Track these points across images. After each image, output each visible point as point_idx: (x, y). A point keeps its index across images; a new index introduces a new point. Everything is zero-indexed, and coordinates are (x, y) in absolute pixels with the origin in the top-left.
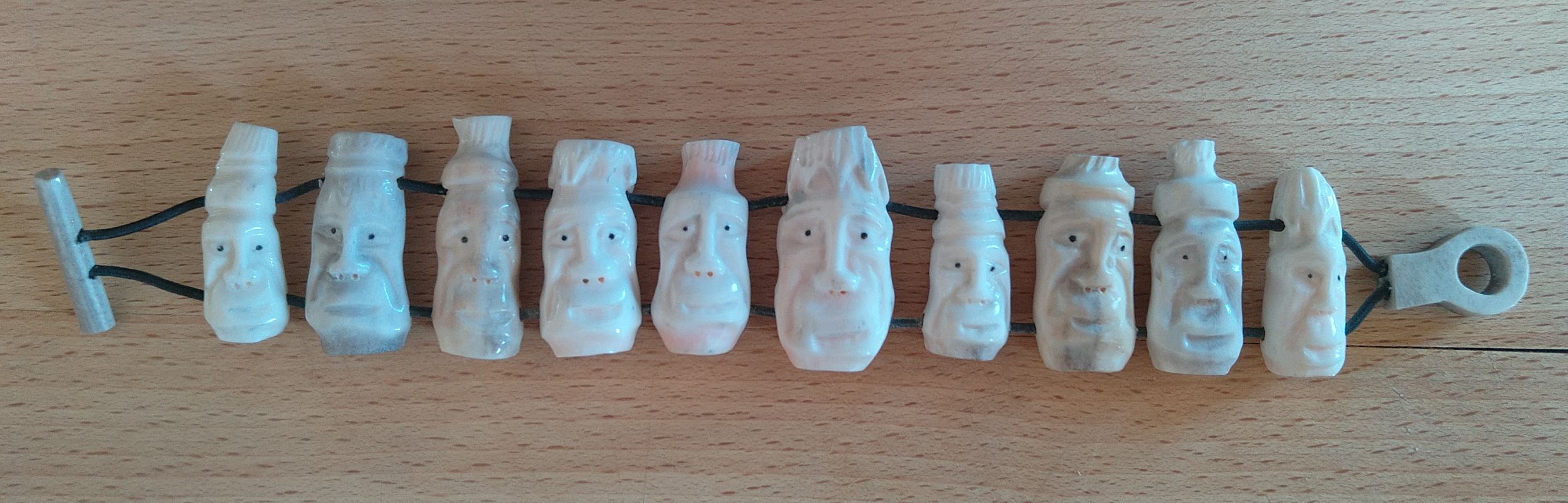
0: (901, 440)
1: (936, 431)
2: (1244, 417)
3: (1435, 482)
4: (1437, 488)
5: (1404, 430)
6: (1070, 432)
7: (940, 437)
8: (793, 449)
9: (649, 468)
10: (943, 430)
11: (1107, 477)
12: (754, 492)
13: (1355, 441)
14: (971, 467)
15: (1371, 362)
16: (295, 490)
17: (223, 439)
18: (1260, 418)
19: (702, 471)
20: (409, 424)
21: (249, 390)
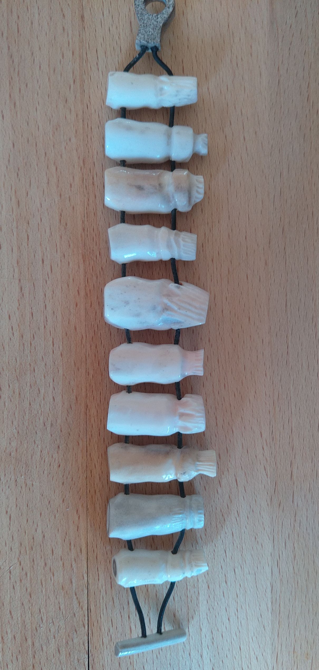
0: (37, 395)
1: (42, 411)
2: (54, 550)
3: (27, 638)
4: (24, 639)
5: (50, 622)
6: (43, 472)
7: (39, 413)
8: (31, 346)
9: (20, 280)
10: (43, 414)
11: (24, 490)
12: (11, 329)
13: (45, 600)
14: (26, 428)
15: (81, 605)
16: (5, 119)
17: (27, 86)
18: (53, 557)
19: (19, 305)
20: (37, 171)
21: (50, 97)
